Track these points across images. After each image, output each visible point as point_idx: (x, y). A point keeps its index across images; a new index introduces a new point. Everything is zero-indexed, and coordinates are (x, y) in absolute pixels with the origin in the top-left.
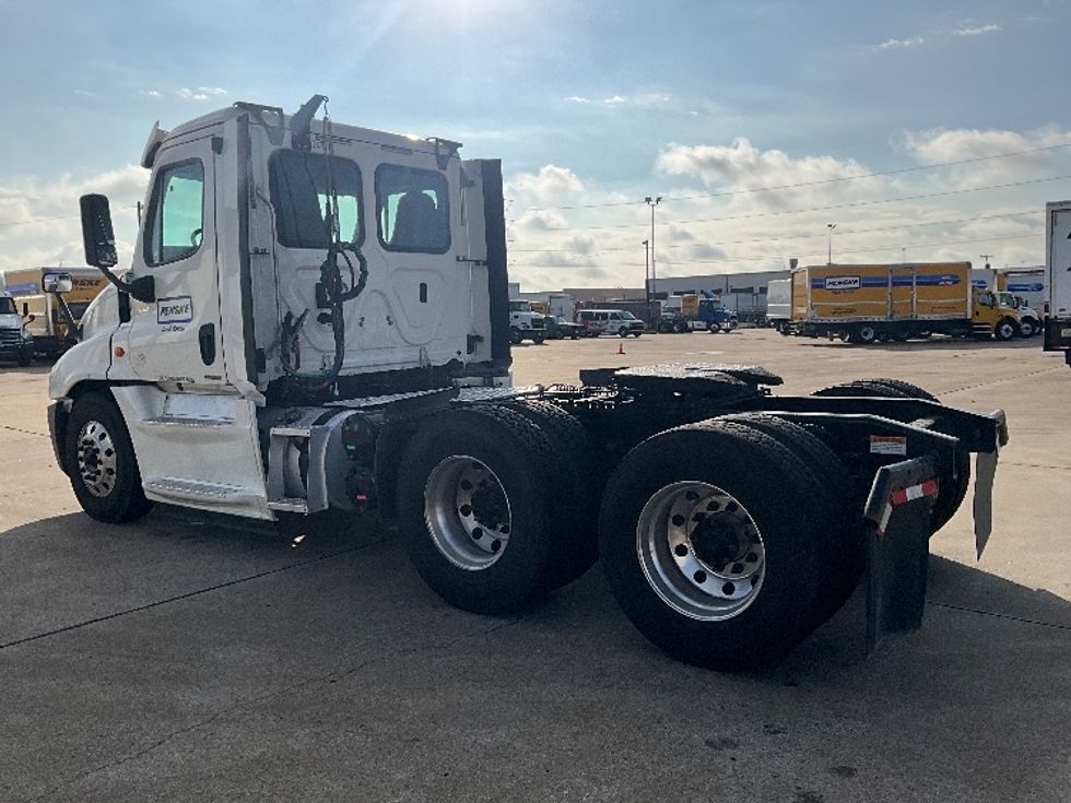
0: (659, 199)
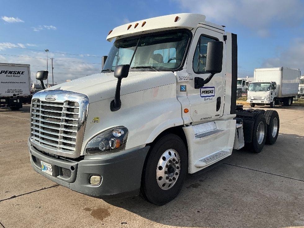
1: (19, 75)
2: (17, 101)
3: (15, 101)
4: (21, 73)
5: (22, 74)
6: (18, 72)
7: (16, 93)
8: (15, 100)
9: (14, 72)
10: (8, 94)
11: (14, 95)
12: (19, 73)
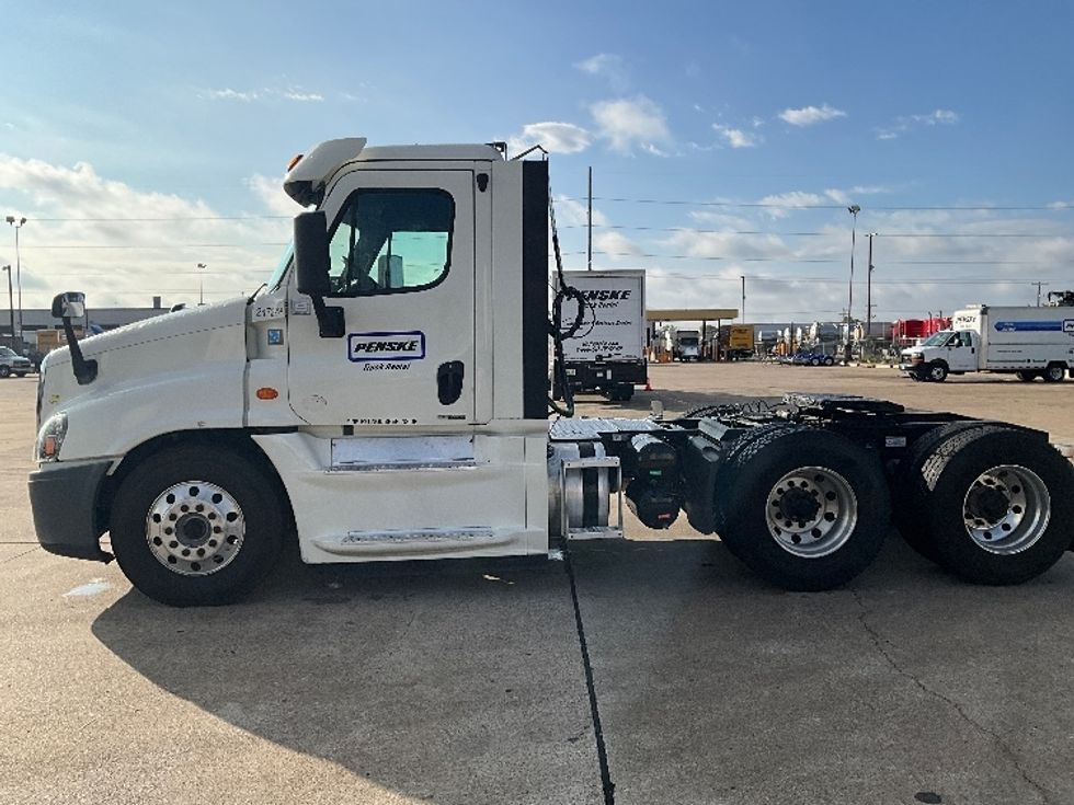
0: (23, 221)
1: (614, 301)
2: (605, 375)
3: (600, 375)
4: (620, 296)
5: (623, 297)
6: (614, 292)
7: (605, 353)
8: (600, 371)
9: (602, 293)
10: (584, 354)
11: (600, 358)
12: (614, 295)
